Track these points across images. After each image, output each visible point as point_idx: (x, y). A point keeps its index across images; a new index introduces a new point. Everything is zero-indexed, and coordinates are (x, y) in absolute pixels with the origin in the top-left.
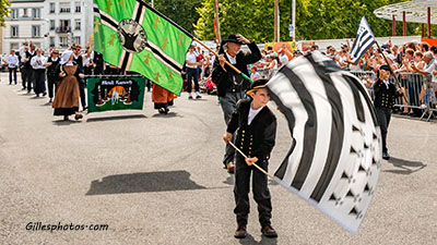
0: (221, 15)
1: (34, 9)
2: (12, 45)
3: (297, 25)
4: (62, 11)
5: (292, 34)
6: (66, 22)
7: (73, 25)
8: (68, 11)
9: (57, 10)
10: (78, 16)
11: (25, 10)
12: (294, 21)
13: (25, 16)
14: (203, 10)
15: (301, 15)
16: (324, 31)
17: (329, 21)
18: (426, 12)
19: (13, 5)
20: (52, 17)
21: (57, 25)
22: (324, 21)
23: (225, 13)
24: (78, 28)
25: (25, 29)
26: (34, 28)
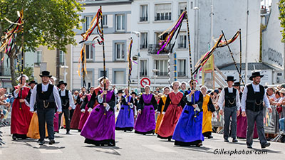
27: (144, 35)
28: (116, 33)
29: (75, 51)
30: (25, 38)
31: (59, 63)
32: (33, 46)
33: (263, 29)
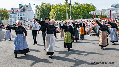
0: (55, 15)
1: (15, 15)
2: (11, 23)
3: (72, 16)
4: (21, 15)
5: (71, 18)
6: (22, 18)
7: (23, 18)
8: (22, 15)
9: (20, 15)
10: (24, 16)
11: (13, 15)
12: (71, 15)
13: (13, 17)
14: (51, 14)
15: (72, 14)
16: (78, 18)
17: (79, 15)
18: (101, 13)
19: (11, 14)
20: (19, 17)
21: (20, 18)
22: (78, 15)
23: (56, 14)
24: (24, 19)
25: (13, 19)
26: (15, 19)
27: (19, 18)
28: (15, 17)
29: (9, 20)
30: (2, 19)
31: (7, 22)
32: (3, 20)
33: (35, 16)
